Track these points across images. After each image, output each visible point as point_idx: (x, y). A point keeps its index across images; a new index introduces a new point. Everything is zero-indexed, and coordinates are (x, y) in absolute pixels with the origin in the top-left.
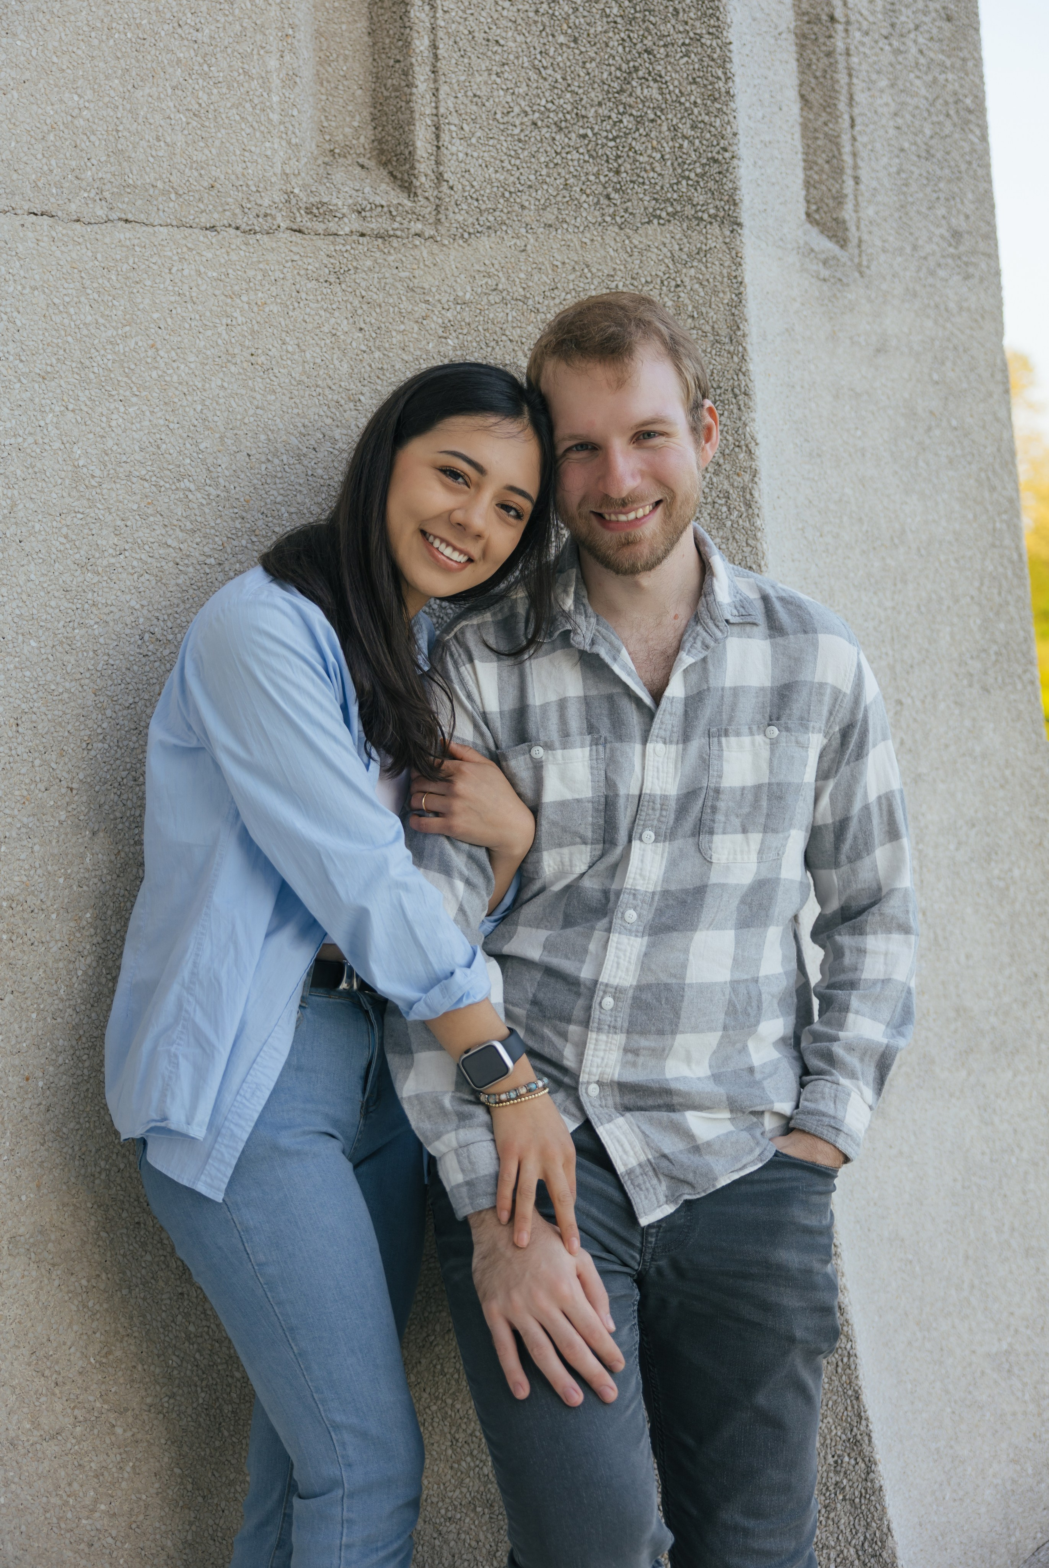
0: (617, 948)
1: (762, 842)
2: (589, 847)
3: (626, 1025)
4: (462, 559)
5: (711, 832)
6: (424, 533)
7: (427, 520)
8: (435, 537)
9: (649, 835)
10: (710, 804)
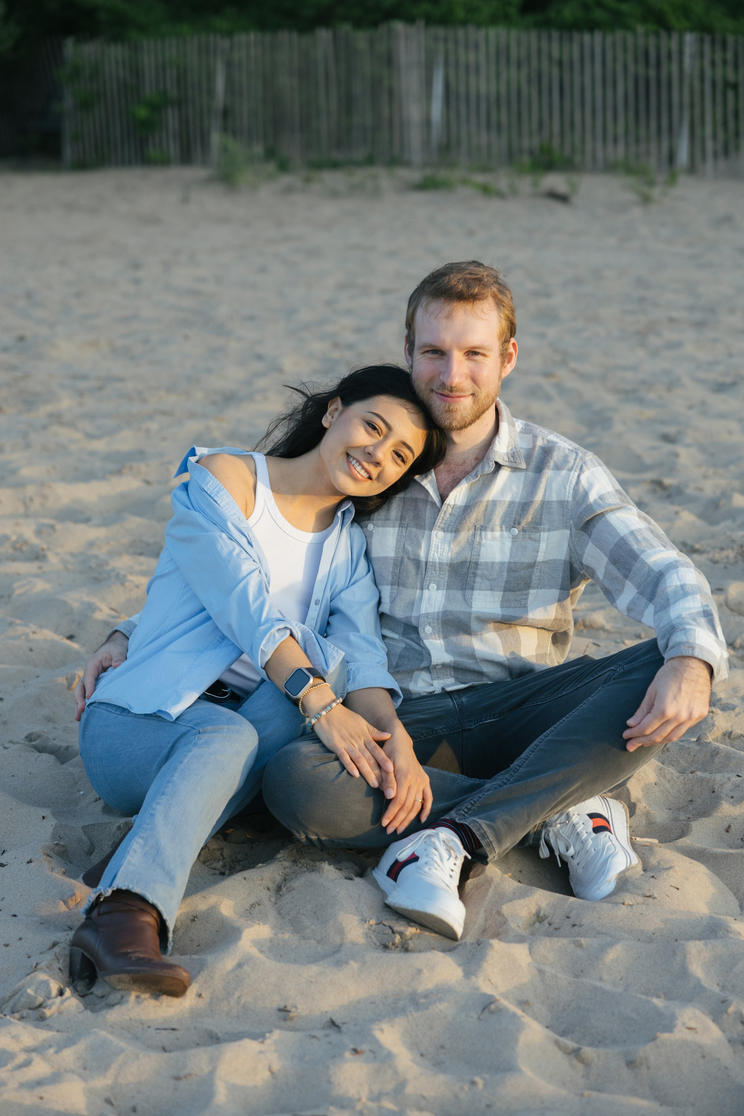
2: (390, 587)
4: (366, 475)
6: (348, 455)
7: (352, 448)
8: (354, 459)
9: (433, 586)
10: (472, 571)
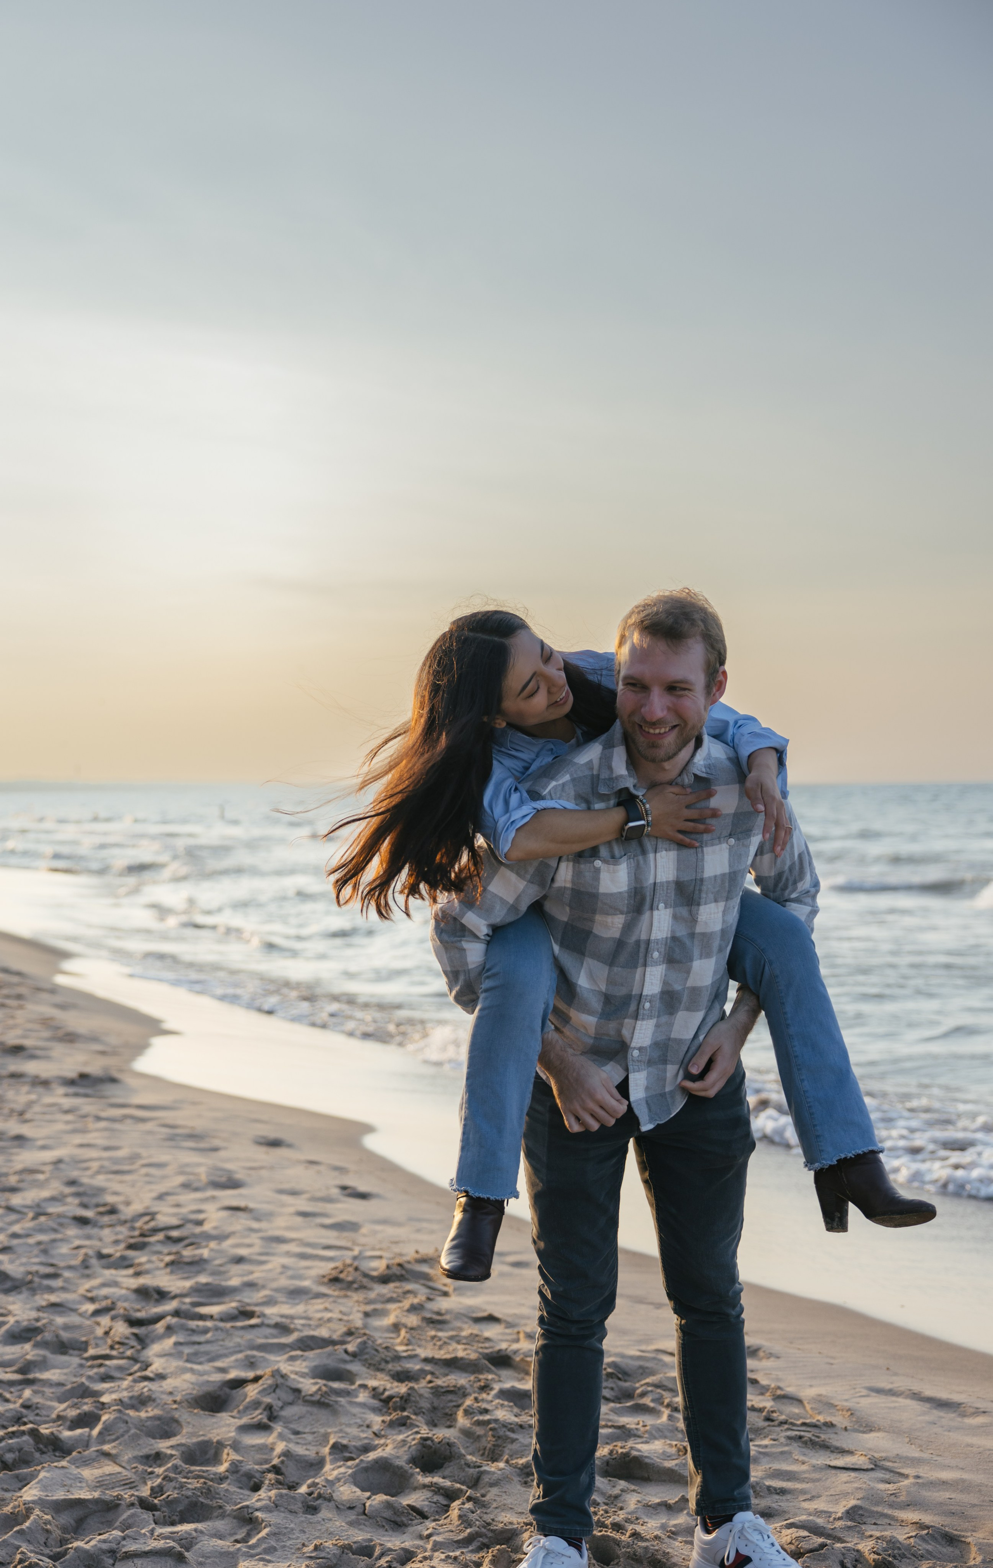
0: (650, 975)
1: (725, 906)
2: (624, 916)
3: (656, 1014)
5: (699, 904)
9: (662, 905)
10: (698, 888)
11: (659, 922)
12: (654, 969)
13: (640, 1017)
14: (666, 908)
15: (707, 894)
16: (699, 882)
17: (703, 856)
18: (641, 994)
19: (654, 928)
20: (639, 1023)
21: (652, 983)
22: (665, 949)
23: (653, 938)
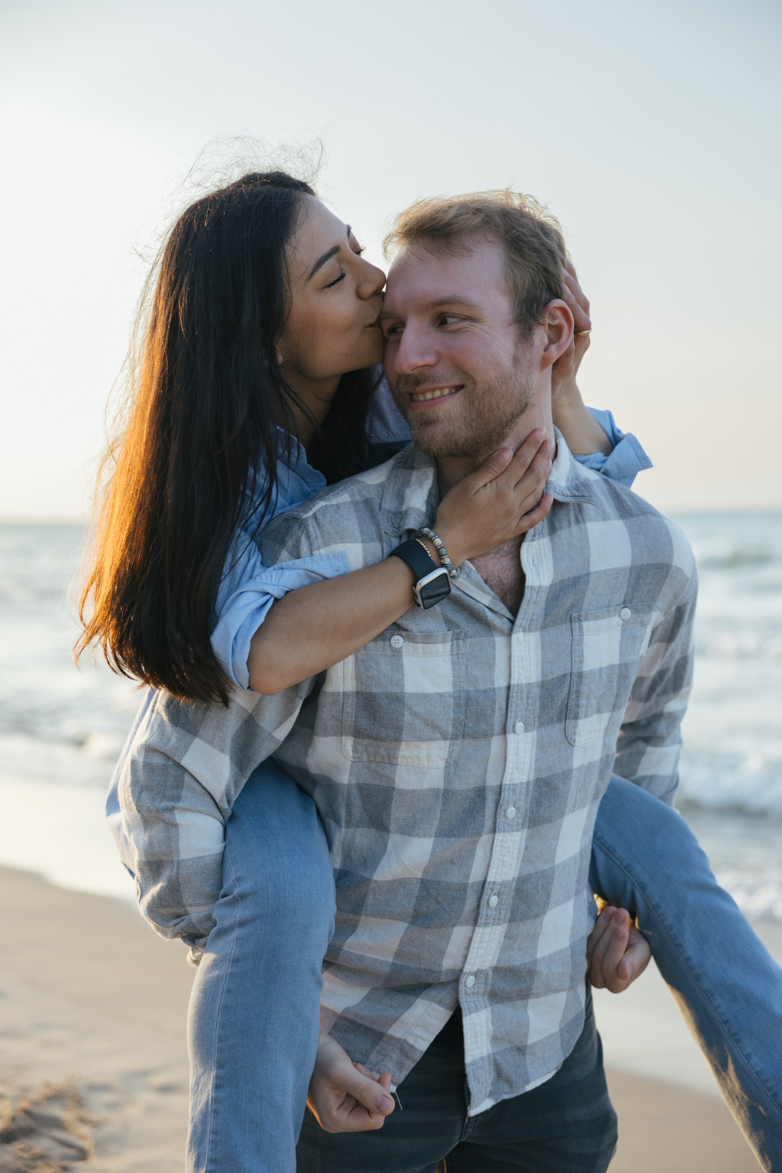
0: (502, 847)
3: (508, 916)
5: (576, 717)
9: (520, 726)
10: (575, 689)
11: (517, 754)
12: (508, 836)
13: (481, 921)
14: (526, 730)
15: (588, 699)
16: (575, 678)
17: (582, 635)
18: (484, 882)
19: (509, 765)
20: (479, 930)
21: (503, 861)
22: (526, 802)
23: (506, 781)
